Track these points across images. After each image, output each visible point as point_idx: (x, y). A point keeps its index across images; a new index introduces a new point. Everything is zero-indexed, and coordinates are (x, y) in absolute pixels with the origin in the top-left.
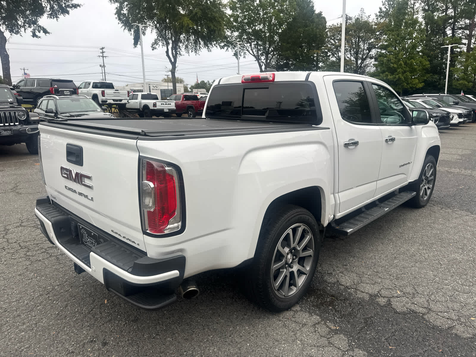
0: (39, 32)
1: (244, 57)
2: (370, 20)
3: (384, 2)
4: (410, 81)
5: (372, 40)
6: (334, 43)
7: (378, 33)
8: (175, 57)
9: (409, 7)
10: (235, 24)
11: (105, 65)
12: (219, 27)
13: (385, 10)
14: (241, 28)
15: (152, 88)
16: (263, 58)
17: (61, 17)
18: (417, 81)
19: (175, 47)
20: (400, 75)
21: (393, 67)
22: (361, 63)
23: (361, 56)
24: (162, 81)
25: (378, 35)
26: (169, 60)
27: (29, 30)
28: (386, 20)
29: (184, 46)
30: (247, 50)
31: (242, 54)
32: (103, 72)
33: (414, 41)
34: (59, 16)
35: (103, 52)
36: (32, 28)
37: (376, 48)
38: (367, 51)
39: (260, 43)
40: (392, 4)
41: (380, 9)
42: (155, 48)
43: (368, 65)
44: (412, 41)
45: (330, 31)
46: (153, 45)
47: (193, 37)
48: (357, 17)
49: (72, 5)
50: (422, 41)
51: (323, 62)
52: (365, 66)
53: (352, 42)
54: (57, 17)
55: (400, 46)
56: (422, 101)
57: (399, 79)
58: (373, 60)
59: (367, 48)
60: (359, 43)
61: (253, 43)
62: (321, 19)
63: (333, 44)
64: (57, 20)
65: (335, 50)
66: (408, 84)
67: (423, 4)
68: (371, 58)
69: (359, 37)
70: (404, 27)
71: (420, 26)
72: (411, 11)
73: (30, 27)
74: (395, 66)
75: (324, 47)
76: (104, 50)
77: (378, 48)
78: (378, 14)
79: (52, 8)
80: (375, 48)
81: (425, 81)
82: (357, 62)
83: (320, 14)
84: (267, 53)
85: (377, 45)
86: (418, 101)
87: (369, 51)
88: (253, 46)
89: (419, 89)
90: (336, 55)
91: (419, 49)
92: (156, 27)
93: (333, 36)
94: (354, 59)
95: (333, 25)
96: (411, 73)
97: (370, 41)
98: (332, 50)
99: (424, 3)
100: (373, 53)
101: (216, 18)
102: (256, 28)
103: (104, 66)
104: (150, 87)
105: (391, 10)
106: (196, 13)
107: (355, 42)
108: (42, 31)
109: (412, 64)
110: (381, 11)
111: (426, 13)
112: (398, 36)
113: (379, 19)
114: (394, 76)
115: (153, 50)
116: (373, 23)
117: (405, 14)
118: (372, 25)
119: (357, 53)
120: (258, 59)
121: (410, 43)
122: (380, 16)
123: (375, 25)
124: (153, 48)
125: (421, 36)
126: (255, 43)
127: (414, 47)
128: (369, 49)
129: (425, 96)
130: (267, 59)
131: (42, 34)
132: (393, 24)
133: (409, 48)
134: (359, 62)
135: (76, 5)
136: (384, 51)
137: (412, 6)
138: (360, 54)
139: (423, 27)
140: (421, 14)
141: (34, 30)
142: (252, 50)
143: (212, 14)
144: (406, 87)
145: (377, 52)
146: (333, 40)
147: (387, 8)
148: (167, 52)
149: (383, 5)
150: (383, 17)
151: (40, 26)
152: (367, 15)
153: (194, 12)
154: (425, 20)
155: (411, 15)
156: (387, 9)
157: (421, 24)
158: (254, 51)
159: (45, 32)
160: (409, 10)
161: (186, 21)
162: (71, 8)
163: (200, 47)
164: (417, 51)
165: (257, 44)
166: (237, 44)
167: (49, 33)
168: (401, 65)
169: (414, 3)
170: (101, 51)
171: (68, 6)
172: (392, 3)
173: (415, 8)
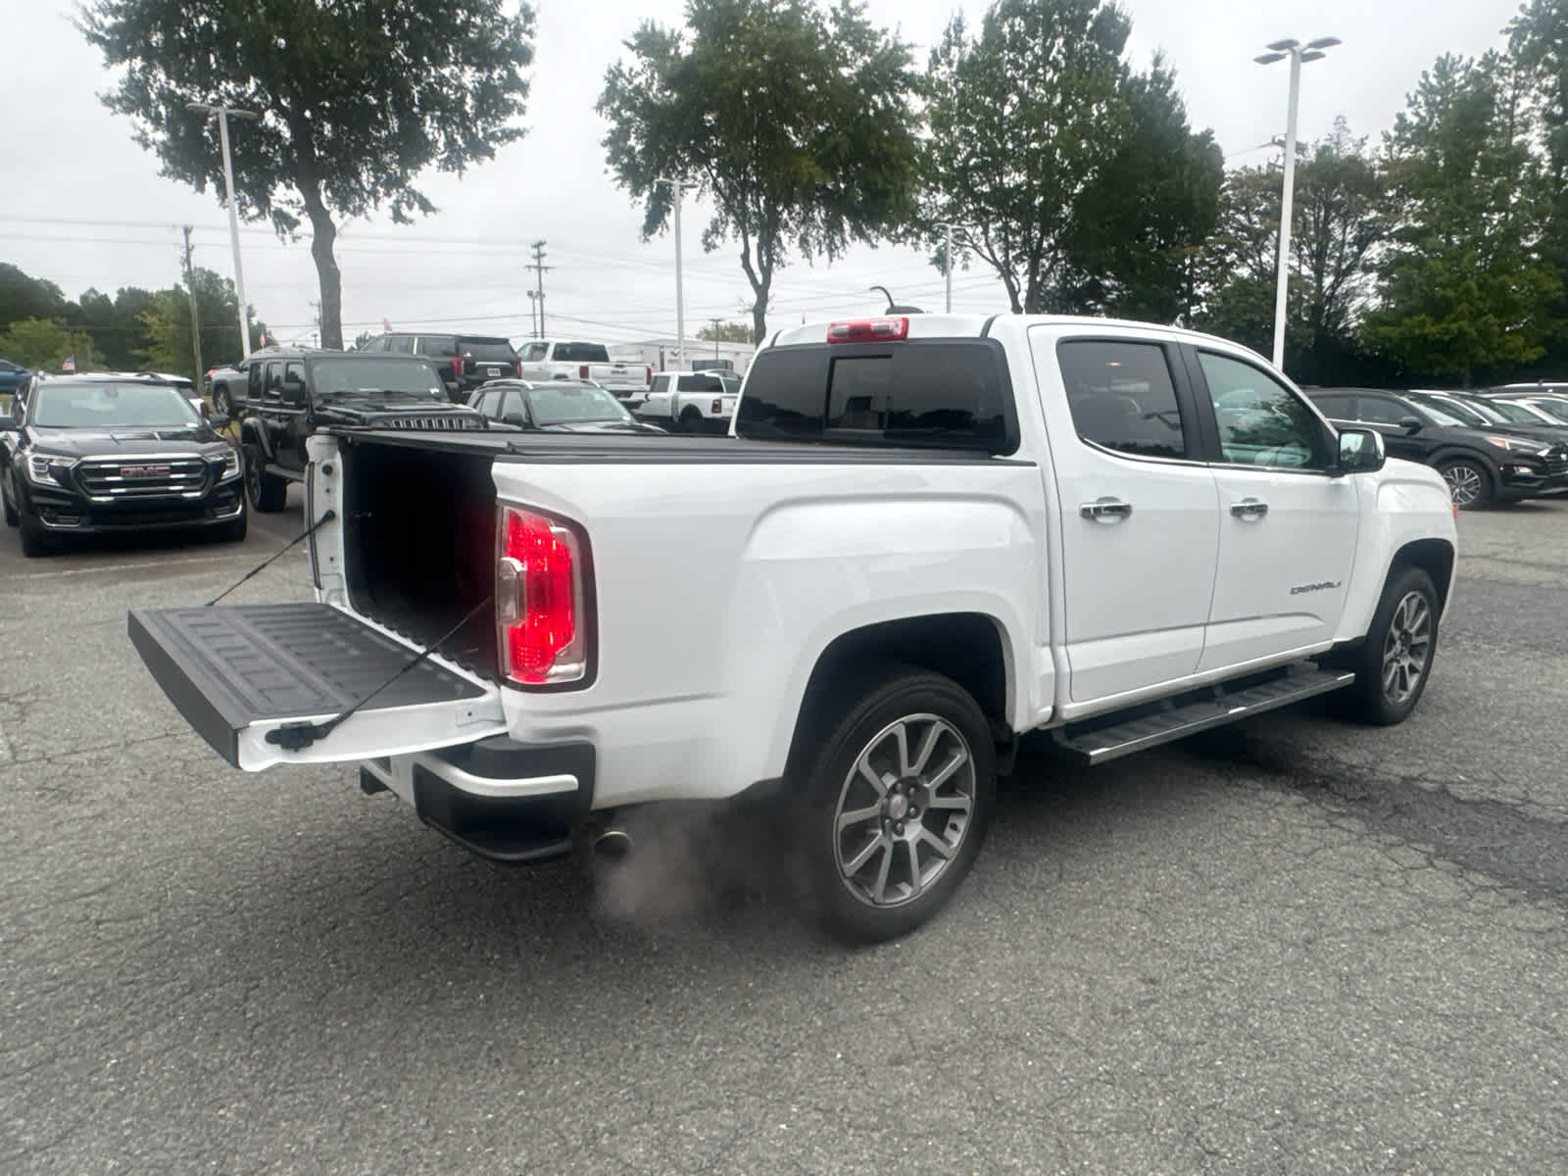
0: (410, 207)
1: (965, 267)
2: (1366, 154)
3: (1412, 95)
4: (1497, 340)
5: (1373, 214)
6: (1246, 222)
7: (1390, 193)
8: (767, 272)
9: (1496, 111)
10: (942, 170)
11: (544, 291)
12: (899, 184)
13: (1415, 120)
14: (959, 181)
15: (668, 356)
16: (1021, 268)
17: (470, 165)
18: (1520, 341)
19: (768, 244)
20: (1464, 323)
21: (1443, 296)
22: (1334, 287)
23: (1332, 263)
24: (698, 336)
25: (1390, 199)
26: (748, 280)
27: (387, 203)
28: (1416, 151)
29: (796, 240)
30: (975, 247)
31: (959, 257)
32: (538, 311)
33: (1511, 216)
34: (466, 164)
35: (539, 256)
36: (394, 197)
37: (1383, 238)
38: (1355, 249)
39: (1014, 224)
40: (1440, 103)
41: (1401, 117)
42: (715, 247)
43: (1358, 291)
44: (1506, 217)
45: (1233, 187)
46: (707, 235)
47: (823, 212)
48: (1322, 143)
49: (503, 132)
50: (1540, 216)
51: (1211, 283)
52: (1346, 294)
53: (1305, 219)
54: (461, 167)
55: (1466, 233)
56: (1537, 405)
57: (1461, 333)
58: (1374, 275)
59: (1355, 238)
60: (1327, 221)
61: (991, 226)
62: (1206, 151)
63: (1243, 228)
64: (460, 174)
65: (1249, 243)
66: (1490, 350)
67: (1545, 100)
68: (1367, 269)
69: (1329, 206)
70: (1479, 172)
71: (1532, 170)
72: (1502, 124)
73: (388, 194)
74: (1450, 293)
75: (1213, 234)
76: (544, 249)
77: (1390, 239)
78: (1393, 134)
79: (451, 142)
80: (1381, 238)
81: (1547, 342)
82: (1319, 280)
83: (1207, 136)
84: (1035, 256)
85: (1388, 229)
86: (1521, 403)
87: (1362, 249)
88: (992, 234)
89: (1527, 365)
90: (1250, 261)
91: (1533, 240)
92: (715, 186)
93: (1245, 202)
94: (1312, 273)
95: (1245, 168)
96: (1499, 316)
97: (1366, 218)
98: (1241, 246)
99: (1551, 96)
100: (1374, 255)
101: (893, 159)
102: (1006, 180)
103: (541, 295)
104: (662, 354)
105: (1436, 120)
106: (836, 147)
107: (1316, 221)
108: (416, 206)
109: (1503, 288)
110: (1402, 124)
111: (1557, 128)
112: (1459, 203)
113: (1396, 148)
114: (1444, 325)
115: (707, 250)
116: (1376, 162)
117: (1484, 132)
118: (1372, 170)
119: (1319, 256)
120: (1006, 272)
121: (1499, 222)
122: (1398, 139)
123: (1381, 168)
124: (708, 245)
125: (1536, 203)
126: (999, 224)
127: (1511, 234)
128: (1362, 242)
129: (1546, 389)
130: (1033, 271)
131: (416, 213)
132: (1441, 163)
133: (1493, 237)
134: (1328, 281)
135: (512, 131)
136: (1409, 248)
137: (1508, 106)
138: (1332, 257)
139: (1543, 172)
140: (1537, 131)
141: (397, 202)
142: (988, 245)
143: (880, 149)
144: (1485, 361)
145: (1389, 250)
146: (1243, 213)
147: (1423, 114)
148: (745, 257)
149: (1411, 104)
150: (1409, 143)
151: (412, 193)
152: (1357, 136)
153: (830, 142)
154: (1550, 148)
155: (1502, 135)
156: (1422, 119)
157: (1537, 163)
158: (995, 248)
159: (426, 206)
160: (1496, 119)
161: (808, 167)
162: (498, 140)
163: (844, 241)
164: (1523, 248)
165: (1006, 228)
166: (945, 228)
167: (434, 210)
168: (1468, 290)
169: (1515, 97)
170: (535, 251)
171: (493, 137)
172: (1439, 98)
173: (1518, 111)
